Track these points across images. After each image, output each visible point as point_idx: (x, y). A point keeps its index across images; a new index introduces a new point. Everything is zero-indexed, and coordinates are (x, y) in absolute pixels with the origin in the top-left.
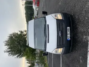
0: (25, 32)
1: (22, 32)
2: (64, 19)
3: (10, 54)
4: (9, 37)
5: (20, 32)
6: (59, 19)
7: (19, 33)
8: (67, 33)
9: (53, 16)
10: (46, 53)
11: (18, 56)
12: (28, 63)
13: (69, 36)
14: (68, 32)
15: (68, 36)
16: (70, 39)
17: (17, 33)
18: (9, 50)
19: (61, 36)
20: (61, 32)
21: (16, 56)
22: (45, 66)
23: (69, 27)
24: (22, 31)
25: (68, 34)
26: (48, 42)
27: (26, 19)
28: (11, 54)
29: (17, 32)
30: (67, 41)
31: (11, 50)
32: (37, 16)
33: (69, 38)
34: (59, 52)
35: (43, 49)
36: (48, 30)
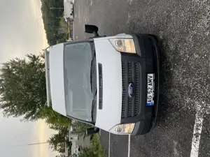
0: (42, 59)
1: (34, 58)
2: (140, 54)
3: (9, 113)
4: (3, 70)
5: (31, 57)
6: (127, 51)
7: (28, 61)
8: (146, 89)
9: (114, 44)
10: (95, 129)
11: (27, 117)
12: (52, 128)
13: (151, 95)
14: (149, 86)
15: (148, 95)
16: (153, 101)
17: (24, 61)
18: (5, 102)
19: (132, 95)
20: (131, 86)
21: (24, 115)
22: (91, 139)
23: (152, 75)
24: (34, 56)
25: (149, 90)
26: (100, 108)
27: (44, 23)
28: (11, 111)
29: (22, 59)
30: (147, 106)
31: (9, 102)
32: (72, 17)
33: (150, 101)
34: (126, 131)
35: (87, 120)
36: (101, 78)
